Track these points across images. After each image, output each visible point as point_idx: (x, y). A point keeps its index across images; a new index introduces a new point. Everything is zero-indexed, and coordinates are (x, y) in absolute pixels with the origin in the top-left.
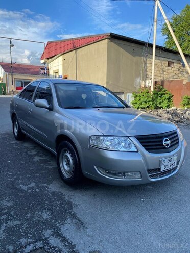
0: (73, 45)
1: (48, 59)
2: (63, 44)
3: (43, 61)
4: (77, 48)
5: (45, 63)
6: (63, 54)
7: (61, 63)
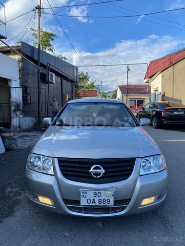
0: (171, 61)
1: (150, 77)
2: (161, 62)
3: (146, 81)
4: (174, 63)
5: (147, 82)
6: (162, 71)
7: (160, 80)
